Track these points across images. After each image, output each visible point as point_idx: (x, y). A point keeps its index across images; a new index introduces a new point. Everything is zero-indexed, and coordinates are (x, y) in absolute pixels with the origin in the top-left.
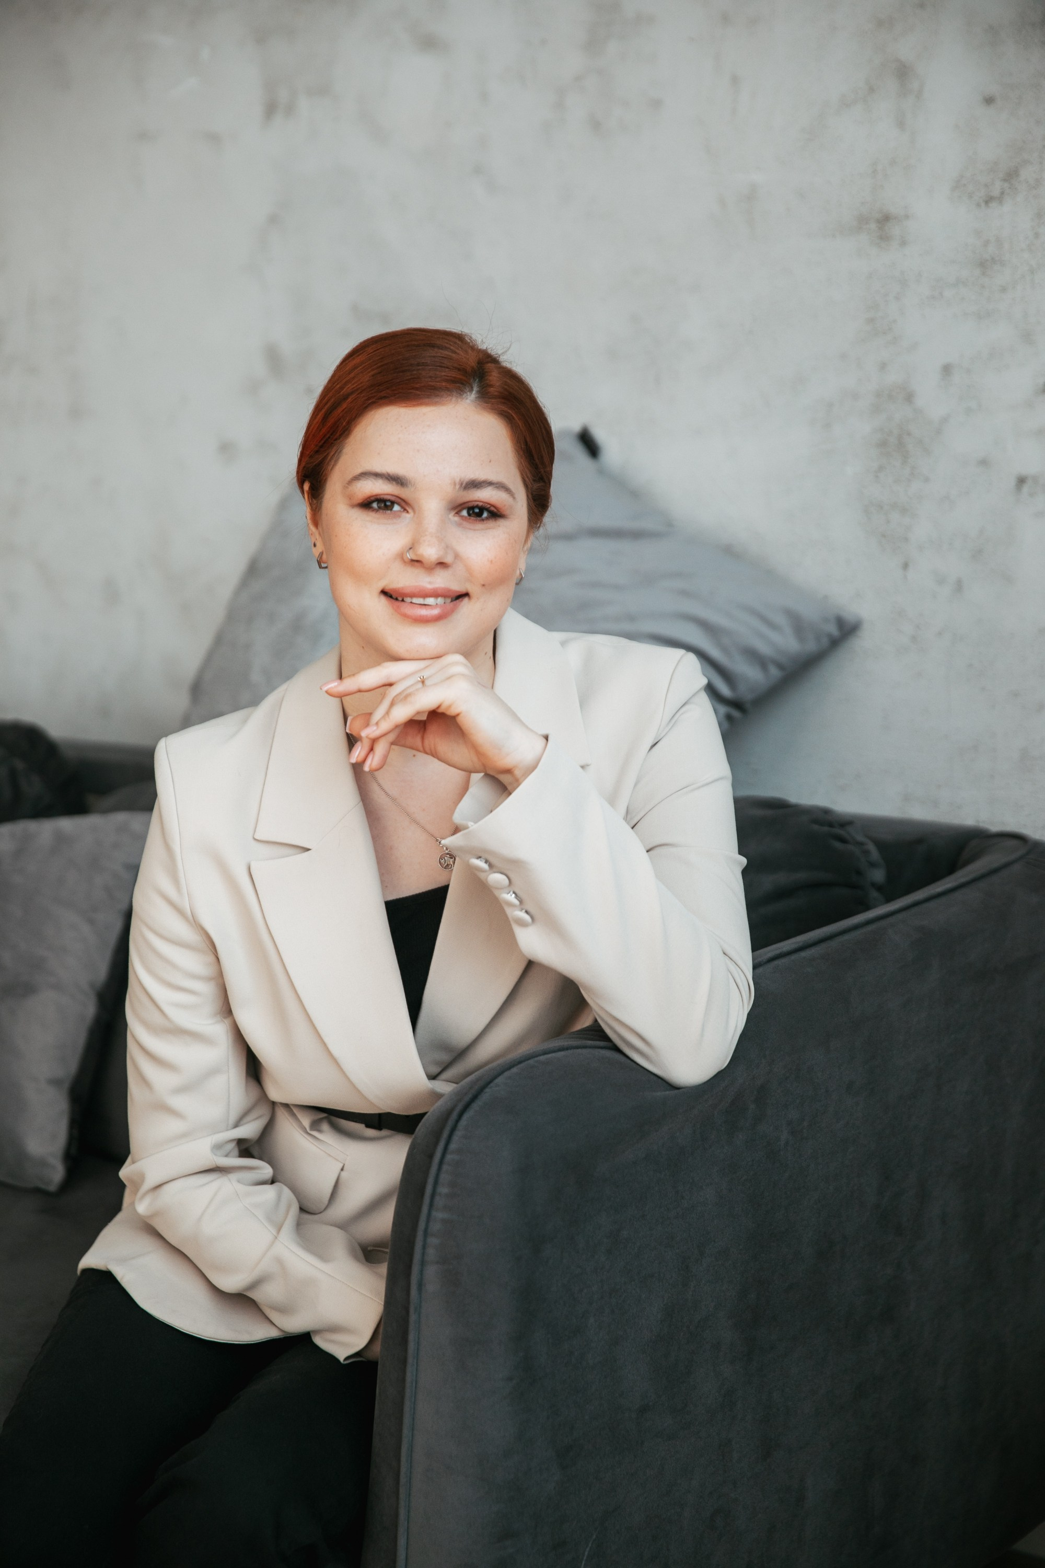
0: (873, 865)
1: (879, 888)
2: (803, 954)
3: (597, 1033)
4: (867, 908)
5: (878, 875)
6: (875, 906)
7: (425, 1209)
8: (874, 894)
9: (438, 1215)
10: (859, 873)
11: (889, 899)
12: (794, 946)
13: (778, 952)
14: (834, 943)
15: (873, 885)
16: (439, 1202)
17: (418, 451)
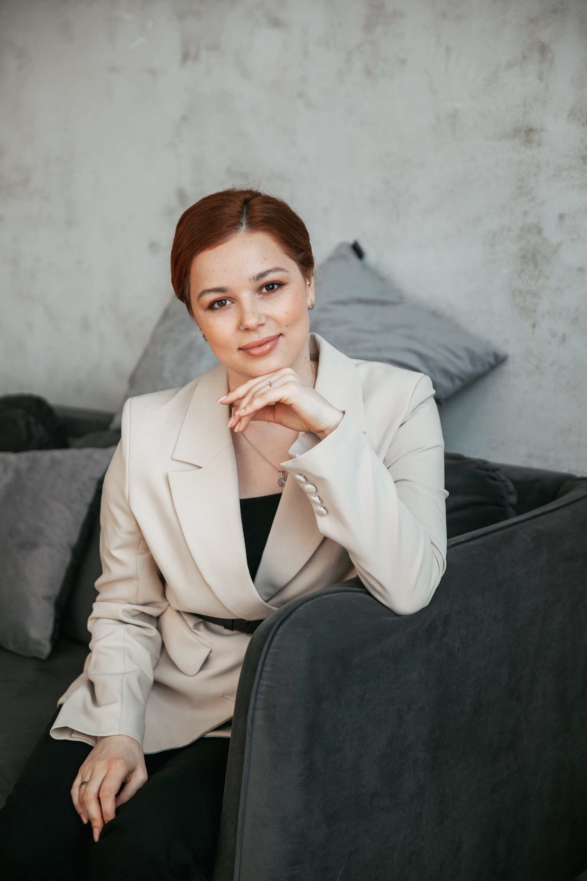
0: (510, 493)
1: (513, 506)
2: (472, 543)
3: (358, 583)
4: (507, 518)
5: (513, 499)
6: (511, 517)
7: (257, 679)
8: (511, 510)
9: (264, 682)
10: (502, 497)
11: (519, 514)
12: (466, 538)
13: (457, 541)
14: (489, 537)
15: (510, 504)
16: (265, 675)
17: (225, 271)
